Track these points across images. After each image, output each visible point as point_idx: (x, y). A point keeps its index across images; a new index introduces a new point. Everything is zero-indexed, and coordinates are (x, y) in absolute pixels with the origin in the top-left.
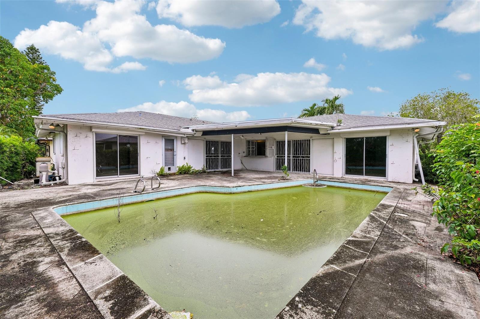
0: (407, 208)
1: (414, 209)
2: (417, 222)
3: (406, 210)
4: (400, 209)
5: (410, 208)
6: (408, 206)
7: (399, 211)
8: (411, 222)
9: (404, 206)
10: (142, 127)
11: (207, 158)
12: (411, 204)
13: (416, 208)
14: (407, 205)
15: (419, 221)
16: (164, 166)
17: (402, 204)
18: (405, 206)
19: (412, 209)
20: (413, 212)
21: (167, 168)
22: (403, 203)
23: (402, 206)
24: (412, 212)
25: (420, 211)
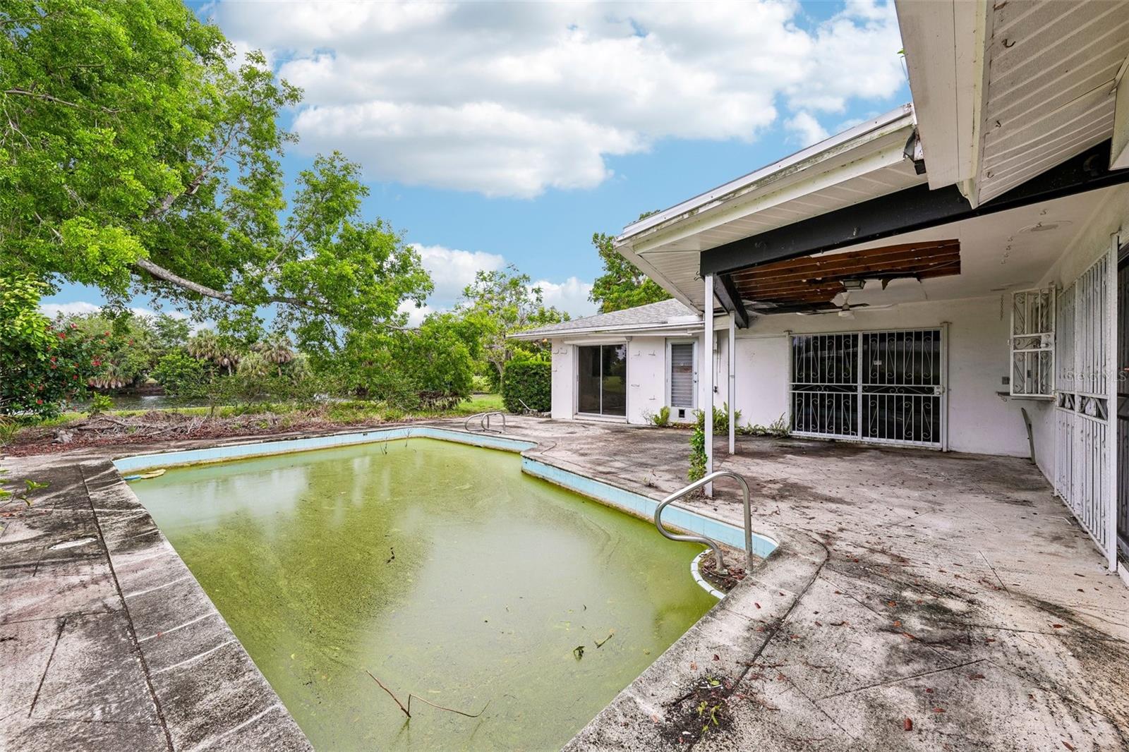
0: (67, 573)
1: (36, 579)
2: (25, 538)
3: (64, 563)
4: (88, 555)
5: (52, 579)
6: (62, 581)
7: (84, 546)
8: (41, 533)
9: (78, 572)
10: (597, 329)
11: (796, 392)
12: (53, 600)
13: (28, 589)
14: (71, 588)
15: (17, 542)
16: (669, 405)
17: (95, 582)
18: (75, 580)
19: (45, 576)
20: (37, 565)
21: (674, 411)
22: (92, 587)
23: (87, 569)
24: (43, 565)
25: (12, 581)
